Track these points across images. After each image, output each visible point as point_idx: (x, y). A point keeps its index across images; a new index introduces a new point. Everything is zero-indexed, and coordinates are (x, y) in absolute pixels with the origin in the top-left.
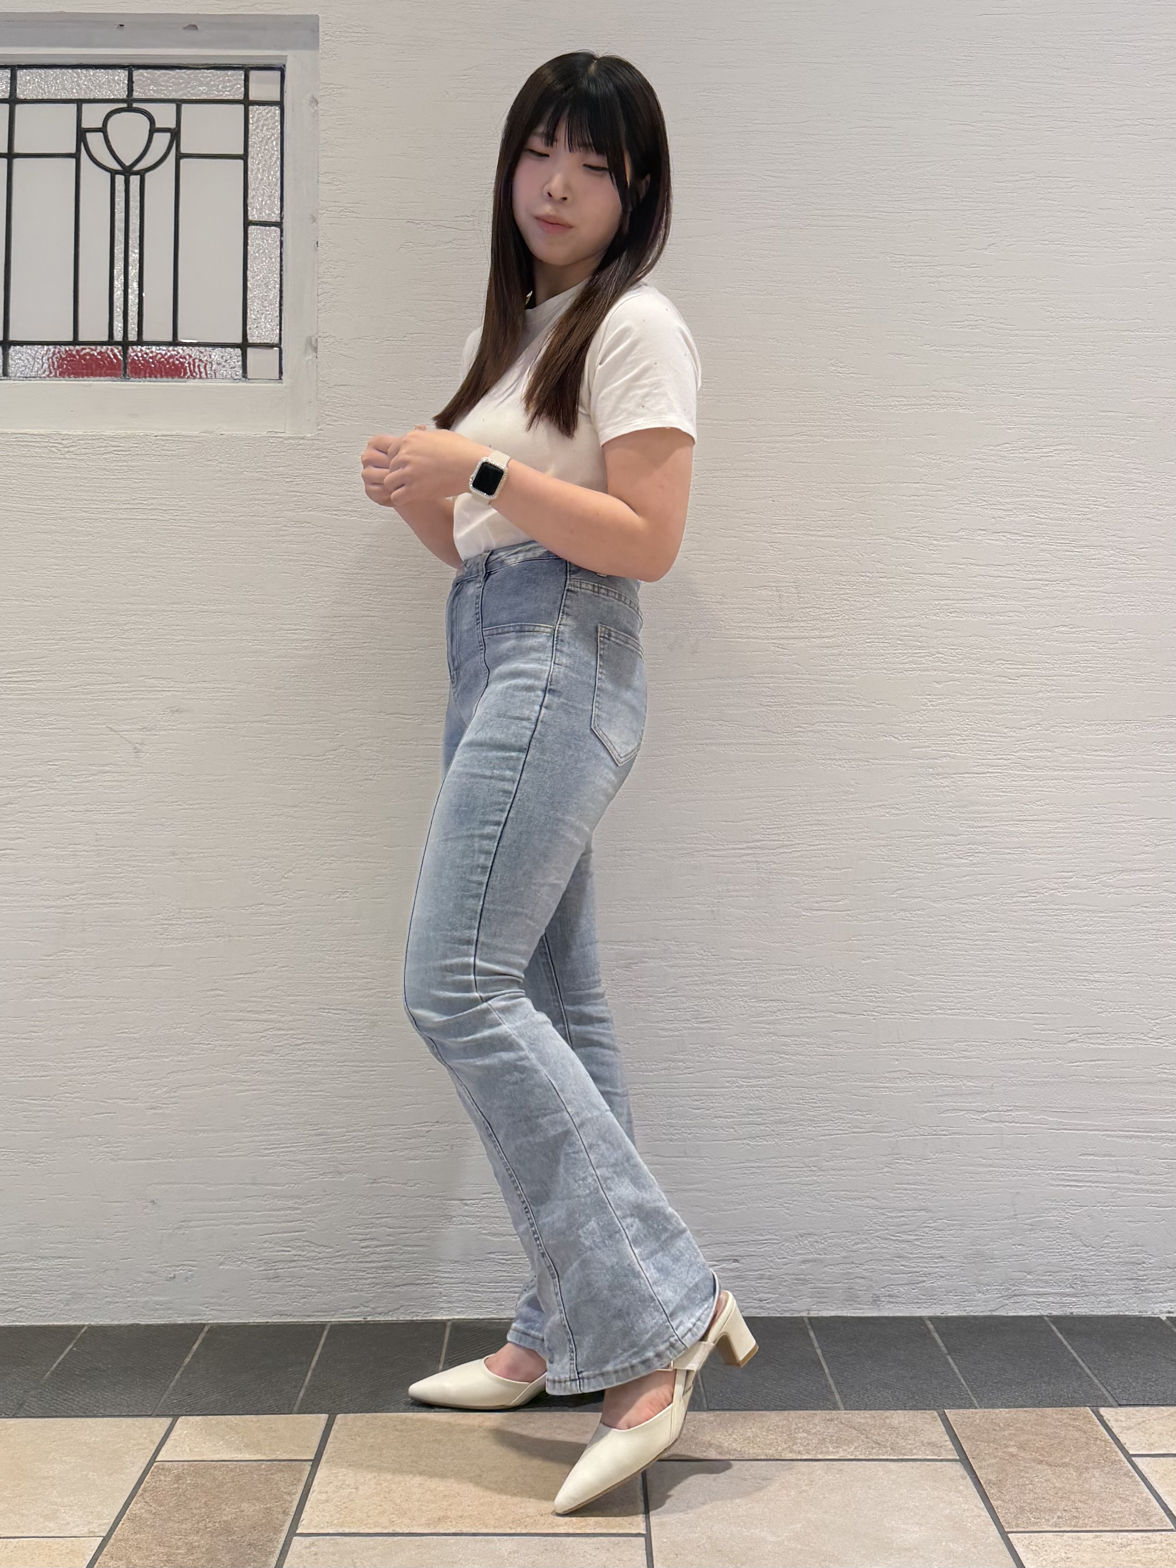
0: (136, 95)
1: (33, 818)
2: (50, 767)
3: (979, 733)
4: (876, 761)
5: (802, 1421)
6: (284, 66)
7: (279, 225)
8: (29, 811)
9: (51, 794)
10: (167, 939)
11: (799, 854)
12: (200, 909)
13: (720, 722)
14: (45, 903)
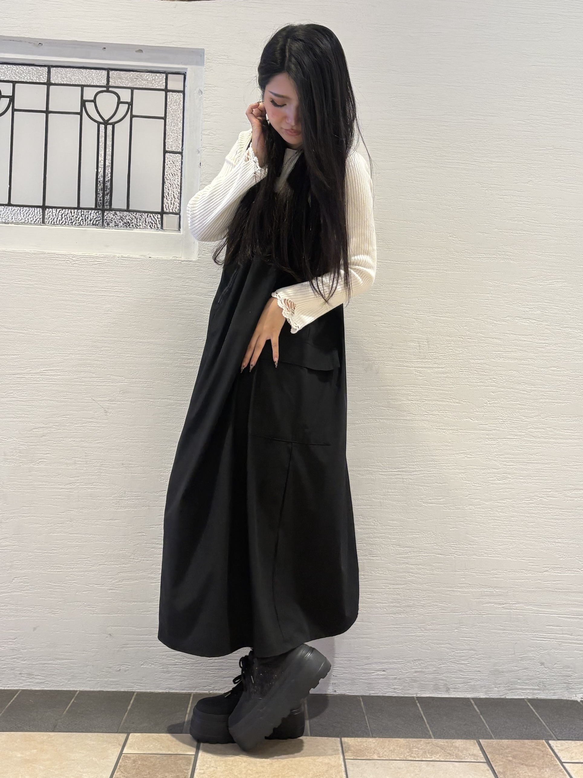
0: (110, 84)
1: (55, 444)
2: (63, 418)
3: (511, 419)
4: (462, 431)
5: (415, 743)
8: (53, 440)
9: (64, 432)
10: (119, 506)
11: (423, 475)
12: (135, 492)
13: (388, 408)
14: (61, 486)
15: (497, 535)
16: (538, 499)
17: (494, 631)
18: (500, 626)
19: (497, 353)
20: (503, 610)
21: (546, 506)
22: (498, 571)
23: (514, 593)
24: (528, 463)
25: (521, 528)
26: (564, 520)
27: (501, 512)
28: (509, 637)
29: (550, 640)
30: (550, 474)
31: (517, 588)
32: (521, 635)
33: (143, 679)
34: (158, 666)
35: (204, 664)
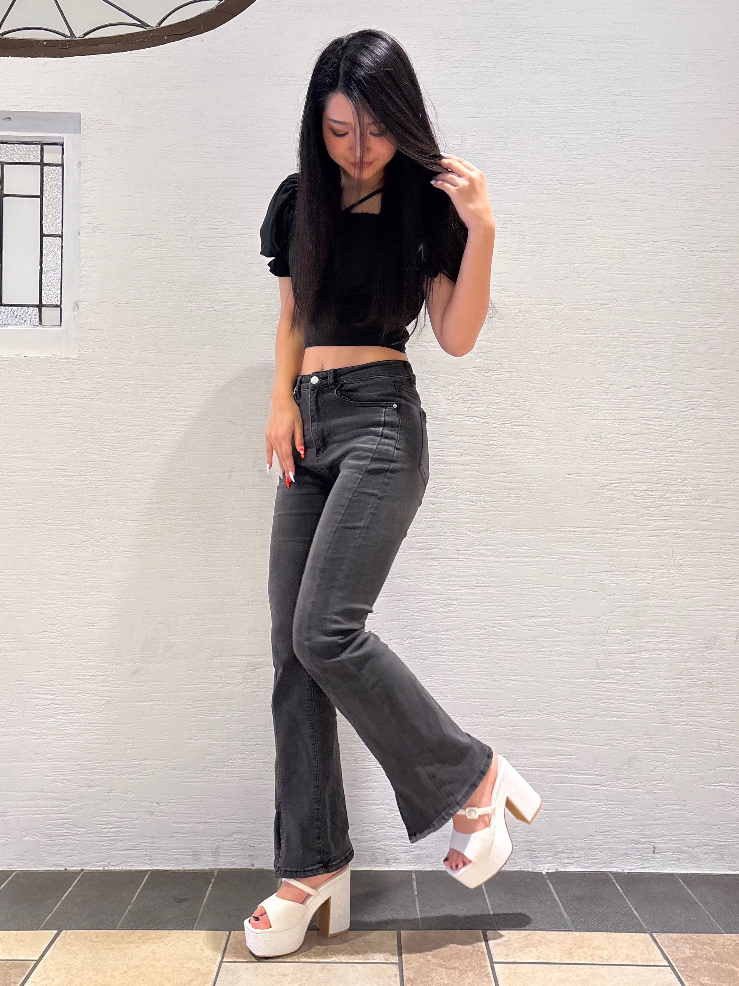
6: (63, 143)
7: (61, 236)
12: (10, 634)
16: (489, 629)
25: (470, 663)
27: (445, 645)
30: (503, 599)
33: (26, 854)
34: (43, 838)
35: (98, 835)
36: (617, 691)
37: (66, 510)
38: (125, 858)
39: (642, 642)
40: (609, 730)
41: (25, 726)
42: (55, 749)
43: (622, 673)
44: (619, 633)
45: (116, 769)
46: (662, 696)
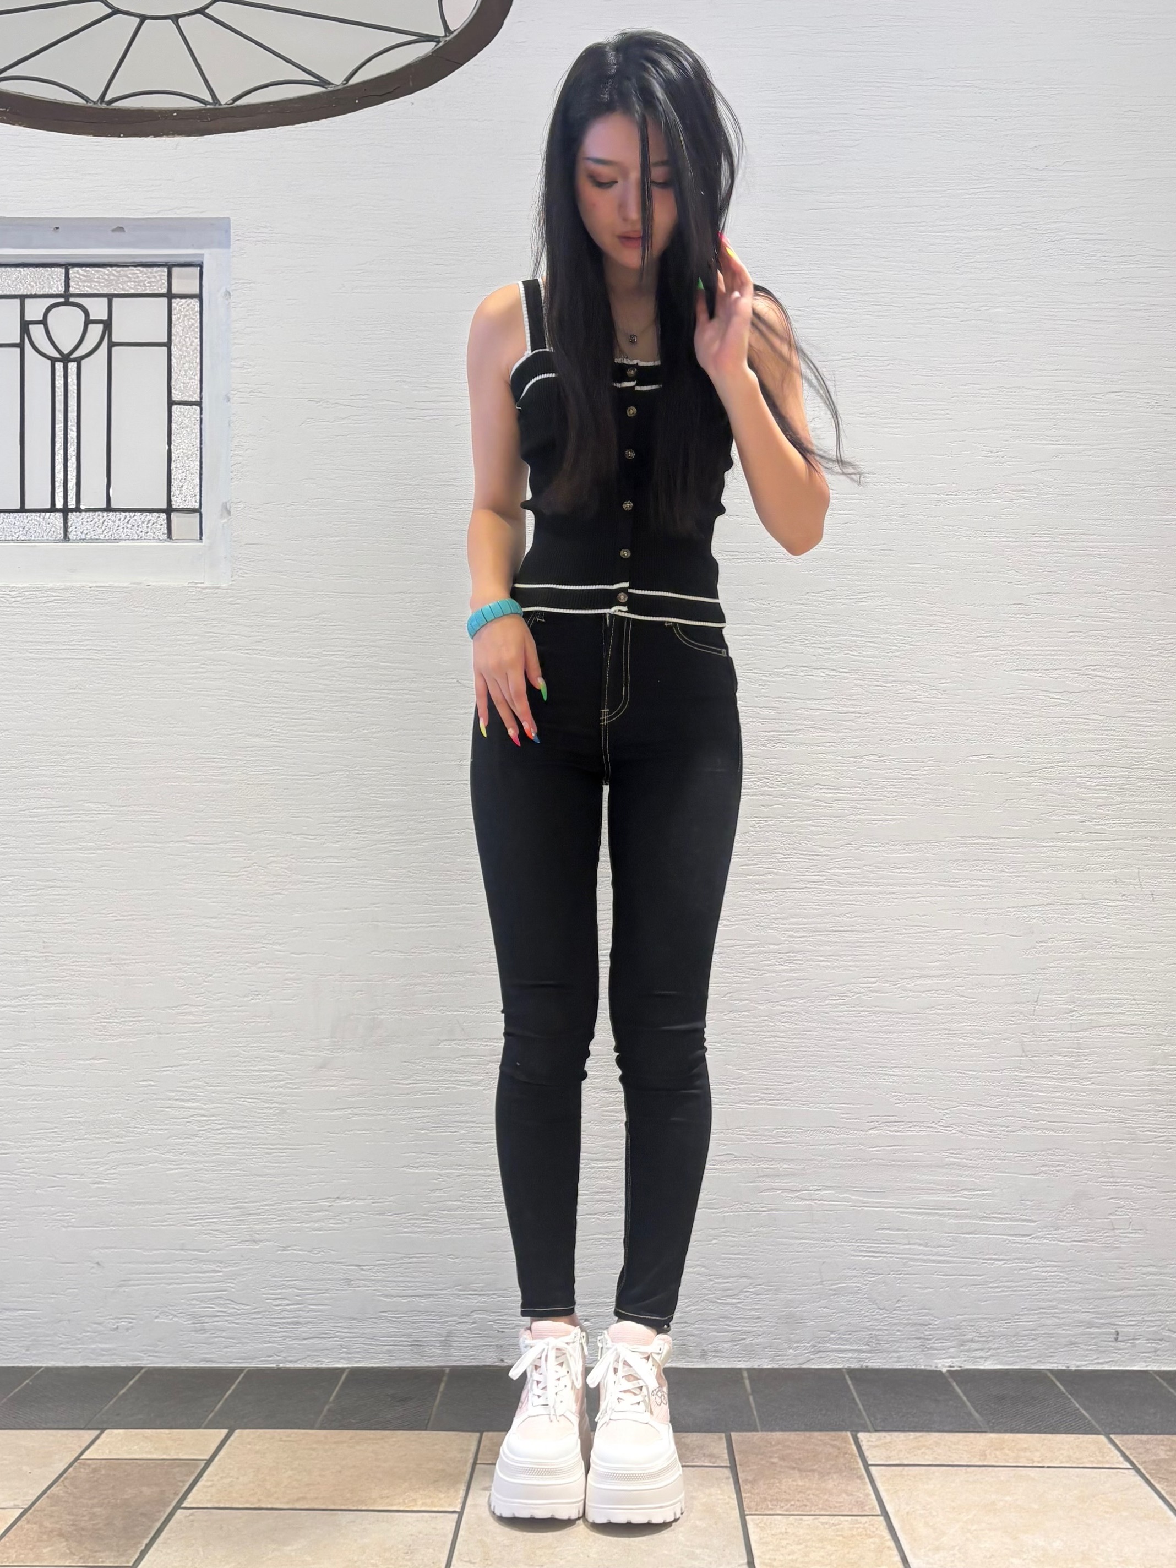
0: (72, 290)
3: (799, 852)
6: (202, 263)
7: (199, 404)
10: (105, 1035)
12: (132, 1009)
15: (781, 1064)
16: (853, 996)
17: (784, 1240)
18: (793, 1231)
19: (769, 734)
20: (796, 1201)
21: (871, 1009)
22: (785, 1130)
23: (813, 1170)
24: (833, 931)
25: (823, 1049)
26: (903, 1033)
27: (786, 1022)
28: (809, 1252)
29: (885, 1255)
30: (873, 950)
31: (822, 1161)
32: (832, 1247)
33: (159, 1343)
34: (185, 1320)
35: (268, 1315)
36: (1055, 1090)
37: (215, 820)
38: (309, 1350)
39: (1092, 1014)
40: (1042, 1151)
41: (155, 1149)
42: (202, 1184)
43: (1060, 1063)
44: (1055, 1000)
45: (295, 1214)
46: (1127, 1098)
